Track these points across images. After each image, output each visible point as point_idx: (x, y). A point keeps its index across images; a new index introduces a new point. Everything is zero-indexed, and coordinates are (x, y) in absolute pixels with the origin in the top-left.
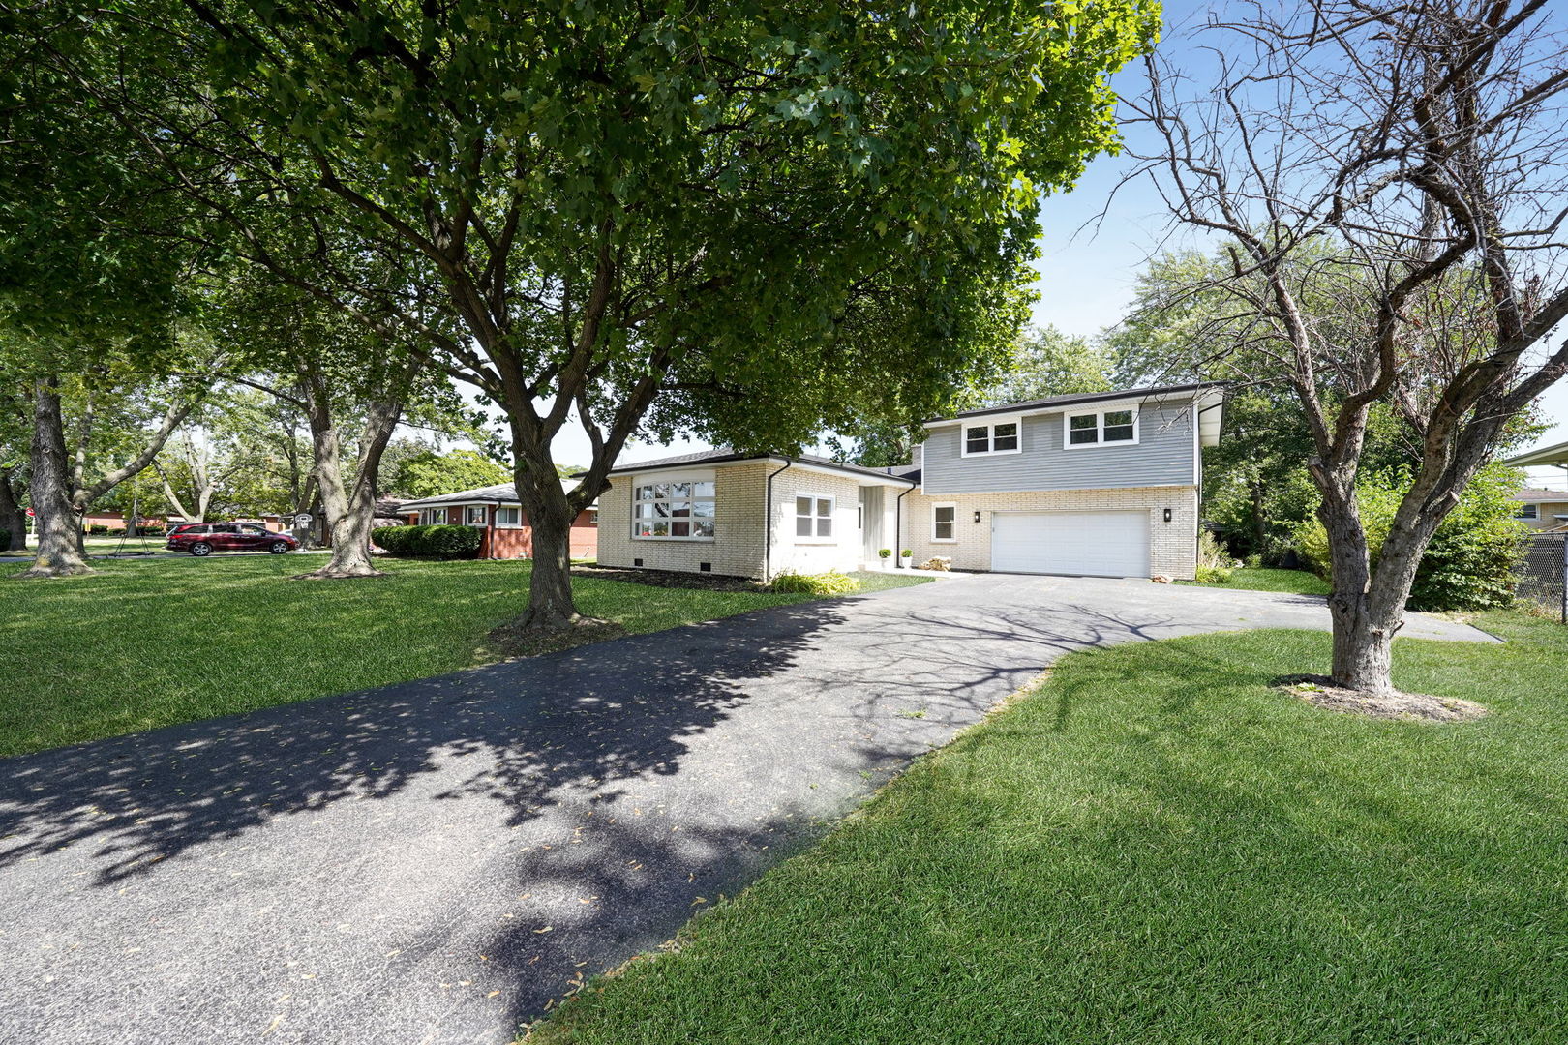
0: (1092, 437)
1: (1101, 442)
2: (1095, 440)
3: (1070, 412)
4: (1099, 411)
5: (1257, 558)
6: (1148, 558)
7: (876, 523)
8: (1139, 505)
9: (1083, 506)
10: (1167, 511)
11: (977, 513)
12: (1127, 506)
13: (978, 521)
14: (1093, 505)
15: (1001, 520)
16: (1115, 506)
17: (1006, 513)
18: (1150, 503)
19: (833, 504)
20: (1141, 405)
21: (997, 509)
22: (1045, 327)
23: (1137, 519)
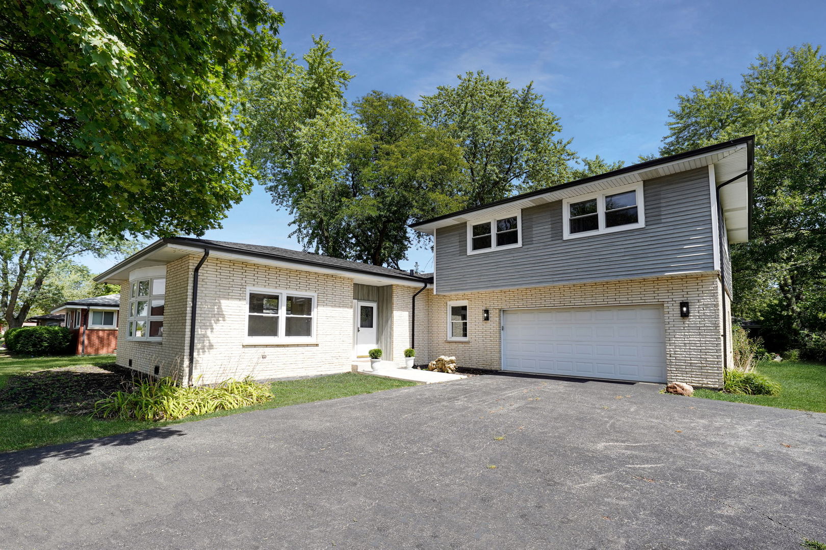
0: (592, 224)
1: (603, 229)
2: (596, 227)
3: (570, 197)
4: (598, 193)
5: (795, 353)
6: (663, 361)
7: (387, 321)
8: (650, 299)
9: (588, 301)
10: (683, 304)
11: (487, 311)
12: (637, 300)
13: (487, 319)
14: (600, 300)
15: (510, 318)
16: (624, 300)
17: (515, 312)
18: (663, 296)
19: (314, 303)
20: (646, 183)
21: (505, 307)
22: (591, 158)
23: (646, 317)
